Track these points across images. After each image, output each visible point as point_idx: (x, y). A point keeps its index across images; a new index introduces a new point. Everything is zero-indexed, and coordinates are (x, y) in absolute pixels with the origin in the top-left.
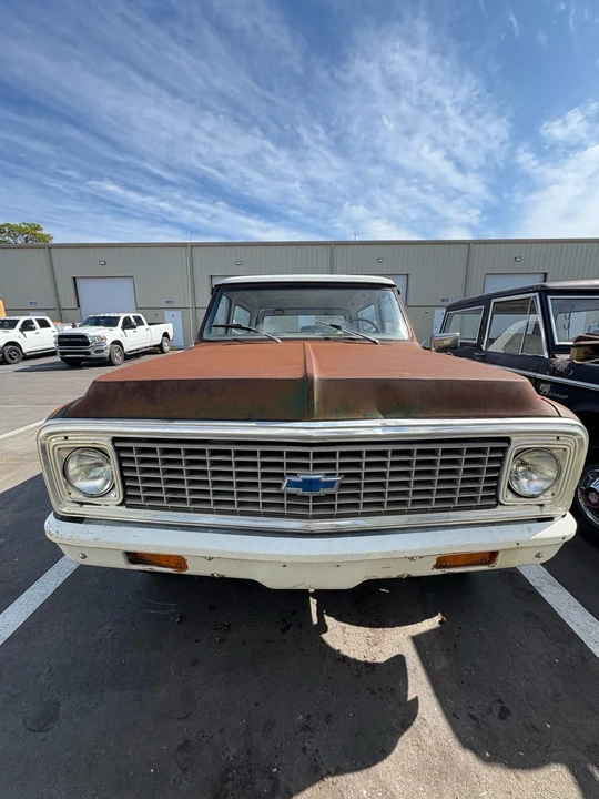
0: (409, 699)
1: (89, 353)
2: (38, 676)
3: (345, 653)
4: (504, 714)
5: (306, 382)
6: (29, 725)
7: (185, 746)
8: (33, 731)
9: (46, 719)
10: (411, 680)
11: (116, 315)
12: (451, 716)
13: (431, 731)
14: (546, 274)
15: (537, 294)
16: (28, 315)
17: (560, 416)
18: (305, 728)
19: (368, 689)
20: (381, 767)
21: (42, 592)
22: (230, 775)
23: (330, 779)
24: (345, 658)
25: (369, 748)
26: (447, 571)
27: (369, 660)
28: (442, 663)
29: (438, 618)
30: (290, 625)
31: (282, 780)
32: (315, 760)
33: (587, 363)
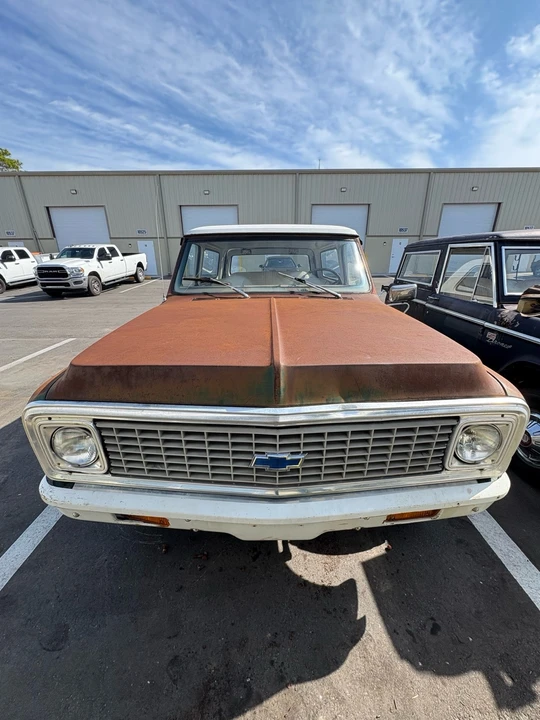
0: (359, 618)
1: (68, 285)
2: (48, 601)
3: (306, 578)
4: (435, 629)
5: (273, 370)
6: (44, 646)
7: (175, 661)
8: (48, 650)
9: (57, 641)
10: (361, 601)
11: (91, 247)
12: (393, 632)
13: (375, 645)
14: (500, 204)
15: (492, 244)
16: (7, 246)
17: (506, 395)
18: (273, 644)
19: (325, 610)
20: (334, 676)
21: (45, 525)
22: (212, 685)
23: (293, 687)
24: (306, 583)
25: (324, 660)
26: (395, 523)
27: (326, 584)
28: (386, 586)
29: (384, 546)
30: (260, 553)
31: (255, 688)
32: (281, 671)
33: (533, 316)
